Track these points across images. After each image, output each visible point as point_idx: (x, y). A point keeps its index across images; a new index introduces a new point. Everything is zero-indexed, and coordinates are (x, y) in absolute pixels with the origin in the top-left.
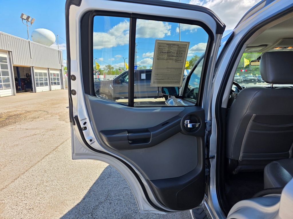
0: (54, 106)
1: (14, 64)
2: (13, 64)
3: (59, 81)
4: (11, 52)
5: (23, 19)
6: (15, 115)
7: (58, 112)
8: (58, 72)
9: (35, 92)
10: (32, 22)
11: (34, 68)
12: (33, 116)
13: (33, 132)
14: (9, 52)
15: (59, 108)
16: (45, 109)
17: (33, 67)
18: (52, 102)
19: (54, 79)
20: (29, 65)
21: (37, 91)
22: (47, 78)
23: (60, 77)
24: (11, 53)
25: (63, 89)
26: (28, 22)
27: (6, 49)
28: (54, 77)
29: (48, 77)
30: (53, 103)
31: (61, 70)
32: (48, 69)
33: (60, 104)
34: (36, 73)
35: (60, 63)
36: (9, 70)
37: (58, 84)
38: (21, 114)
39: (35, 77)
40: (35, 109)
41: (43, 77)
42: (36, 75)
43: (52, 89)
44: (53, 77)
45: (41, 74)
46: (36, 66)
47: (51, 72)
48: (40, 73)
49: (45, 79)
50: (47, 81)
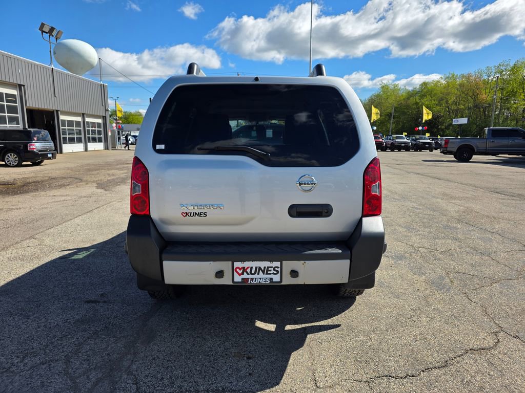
0: (91, 173)
1: (28, 105)
2: (26, 105)
3: (101, 136)
4: (24, 86)
5: (43, 32)
6: (34, 182)
7: (95, 180)
8: (100, 121)
9: (61, 152)
10: (58, 36)
11: (59, 112)
12: (60, 183)
13: (63, 198)
14: (20, 86)
15: (98, 175)
16: (76, 176)
17: (57, 111)
18: (88, 167)
19: (94, 132)
20: (51, 108)
21: (64, 151)
22: (80, 130)
23: (102, 129)
24: (22, 87)
25: (108, 149)
26: (51, 36)
27: (15, 82)
28: (93, 129)
29: (82, 128)
30: (89, 169)
31: (104, 118)
32: (83, 114)
33: (100, 171)
34: (63, 121)
35: (104, 105)
36: (19, 115)
37: (100, 141)
38: (43, 181)
39: (61, 128)
40: (63, 176)
41: (75, 128)
42: (64, 125)
43: (89, 149)
44: (90, 129)
45: (70, 123)
46: (64, 110)
47: (87, 120)
48: (70, 121)
49: (78, 131)
50: (81, 135)
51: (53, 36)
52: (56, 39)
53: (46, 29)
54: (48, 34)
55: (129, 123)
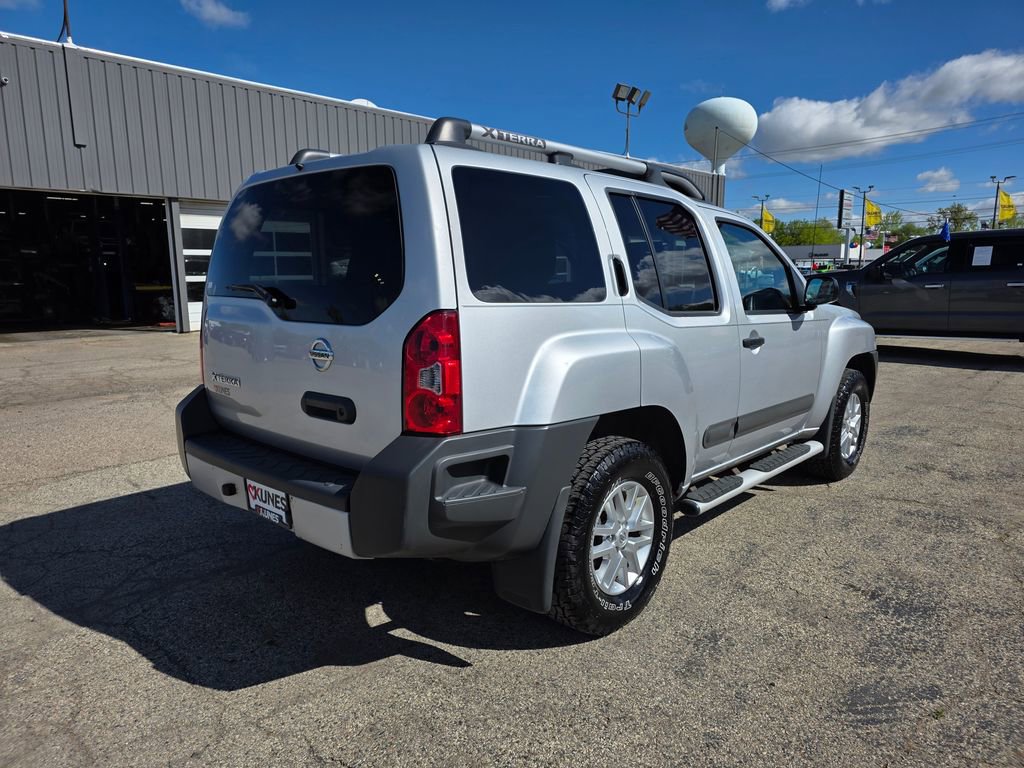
10: (642, 101)
26: (631, 104)
51: (634, 103)
52: (640, 107)
53: (623, 94)
54: (626, 102)
55: (799, 244)
